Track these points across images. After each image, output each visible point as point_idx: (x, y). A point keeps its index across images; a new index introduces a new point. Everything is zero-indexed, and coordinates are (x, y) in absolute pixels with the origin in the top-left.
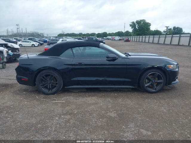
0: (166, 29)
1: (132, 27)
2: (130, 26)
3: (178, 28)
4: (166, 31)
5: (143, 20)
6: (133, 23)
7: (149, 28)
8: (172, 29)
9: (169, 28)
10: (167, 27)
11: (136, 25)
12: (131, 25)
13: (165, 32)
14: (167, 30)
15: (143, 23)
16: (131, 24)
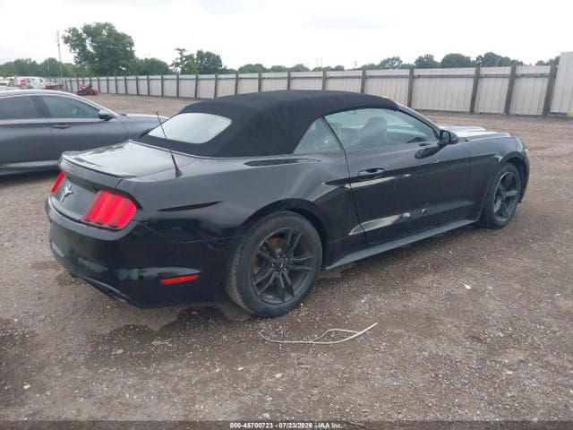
0: (180, 56)
1: (73, 47)
2: (66, 42)
3: (209, 55)
4: (179, 61)
5: (106, 24)
6: (74, 31)
7: (132, 53)
8: (195, 57)
9: (185, 54)
10: (181, 51)
11: (84, 40)
12: (67, 40)
13: (177, 65)
14: (181, 59)
15: (109, 36)
16: (67, 35)
